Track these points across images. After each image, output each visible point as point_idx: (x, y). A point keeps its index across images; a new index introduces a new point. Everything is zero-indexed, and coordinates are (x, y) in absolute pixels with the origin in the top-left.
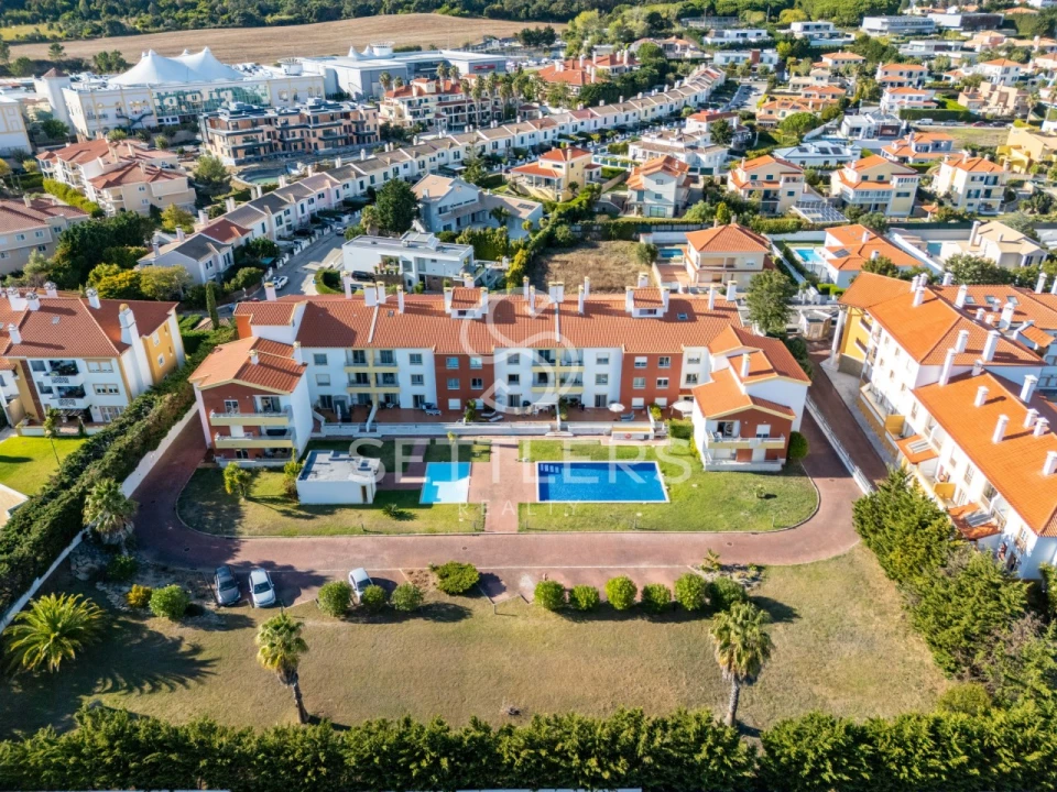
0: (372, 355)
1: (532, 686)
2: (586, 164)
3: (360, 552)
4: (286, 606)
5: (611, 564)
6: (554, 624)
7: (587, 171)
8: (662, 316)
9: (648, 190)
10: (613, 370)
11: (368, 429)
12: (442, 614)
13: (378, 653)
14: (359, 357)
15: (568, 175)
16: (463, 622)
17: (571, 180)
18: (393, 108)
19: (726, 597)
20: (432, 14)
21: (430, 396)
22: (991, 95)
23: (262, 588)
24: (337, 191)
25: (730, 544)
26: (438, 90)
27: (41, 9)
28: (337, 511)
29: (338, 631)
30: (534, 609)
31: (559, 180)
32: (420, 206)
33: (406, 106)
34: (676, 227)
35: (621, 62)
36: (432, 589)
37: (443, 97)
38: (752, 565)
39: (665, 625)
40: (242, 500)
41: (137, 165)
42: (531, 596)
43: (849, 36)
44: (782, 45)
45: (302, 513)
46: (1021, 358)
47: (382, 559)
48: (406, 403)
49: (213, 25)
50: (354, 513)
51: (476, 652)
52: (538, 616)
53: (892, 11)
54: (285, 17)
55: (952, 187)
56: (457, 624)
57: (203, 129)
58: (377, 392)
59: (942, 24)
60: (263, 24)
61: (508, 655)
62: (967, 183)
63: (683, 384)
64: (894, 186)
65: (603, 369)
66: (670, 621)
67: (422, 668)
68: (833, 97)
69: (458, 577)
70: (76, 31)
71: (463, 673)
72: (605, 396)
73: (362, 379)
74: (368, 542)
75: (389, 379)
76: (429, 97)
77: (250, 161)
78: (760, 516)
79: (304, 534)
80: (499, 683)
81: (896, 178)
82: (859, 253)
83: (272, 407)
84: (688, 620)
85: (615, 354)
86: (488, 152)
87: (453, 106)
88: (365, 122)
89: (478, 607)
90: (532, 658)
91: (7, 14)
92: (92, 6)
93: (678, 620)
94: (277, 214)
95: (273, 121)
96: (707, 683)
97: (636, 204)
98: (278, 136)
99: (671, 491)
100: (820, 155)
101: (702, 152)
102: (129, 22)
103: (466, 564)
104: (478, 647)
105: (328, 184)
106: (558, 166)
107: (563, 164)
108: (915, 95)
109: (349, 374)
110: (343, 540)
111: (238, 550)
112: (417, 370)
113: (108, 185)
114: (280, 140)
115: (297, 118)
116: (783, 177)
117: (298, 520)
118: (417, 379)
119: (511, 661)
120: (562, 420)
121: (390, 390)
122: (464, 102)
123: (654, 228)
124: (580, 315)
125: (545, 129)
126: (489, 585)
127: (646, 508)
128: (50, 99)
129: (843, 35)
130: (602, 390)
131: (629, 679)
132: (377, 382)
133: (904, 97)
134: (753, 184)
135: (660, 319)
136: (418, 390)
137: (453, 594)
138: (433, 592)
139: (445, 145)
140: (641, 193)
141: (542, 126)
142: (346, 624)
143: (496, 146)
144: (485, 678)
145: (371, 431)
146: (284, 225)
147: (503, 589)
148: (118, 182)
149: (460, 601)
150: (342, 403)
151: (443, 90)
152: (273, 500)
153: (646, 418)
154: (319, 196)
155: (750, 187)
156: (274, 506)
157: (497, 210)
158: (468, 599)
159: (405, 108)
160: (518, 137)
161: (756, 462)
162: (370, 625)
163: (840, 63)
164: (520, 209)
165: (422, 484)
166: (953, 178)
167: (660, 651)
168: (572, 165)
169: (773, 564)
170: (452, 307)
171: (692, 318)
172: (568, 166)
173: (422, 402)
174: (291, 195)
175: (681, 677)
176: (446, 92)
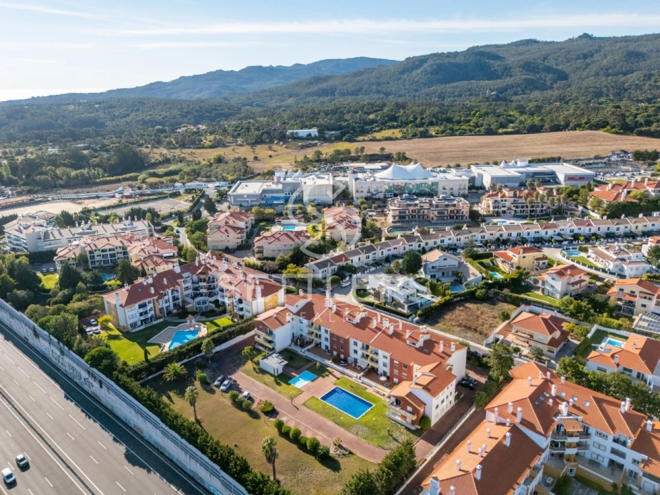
0: (315, 325)
2: (536, 257)
6: (274, 433)
8: (418, 347)
9: (548, 282)
11: (303, 351)
12: (253, 415)
13: (227, 415)
15: (519, 262)
16: (255, 420)
20: (597, 132)
23: (225, 385)
24: (404, 247)
26: (515, 196)
29: (227, 405)
31: (512, 263)
33: (492, 203)
34: (544, 306)
36: (259, 407)
37: (516, 199)
38: (350, 451)
40: (250, 360)
45: (258, 370)
46: (538, 429)
49: (470, 133)
50: (269, 377)
51: (247, 428)
52: (273, 429)
56: (253, 420)
61: (253, 433)
65: (385, 360)
67: (231, 424)
72: (386, 372)
75: (318, 336)
76: (508, 199)
77: (398, 222)
79: (252, 377)
82: (613, 354)
83: (271, 333)
87: (521, 205)
88: (461, 210)
89: (263, 418)
94: (367, 255)
99: (364, 417)
101: (626, 264)
102: (432, 131)
104: (249, 427)
106: (515, 256)
107: (517, 256)
110: (258, 383)
112: (326, 336)
116: (639, 295)
117: (255, 372)
118: (327, 339)
119: (251, 435)
120: (362, 375)
123: (532, 303)
124: (388, 336)
126: (274, 414)
127: (347, 417)
130: (385, 369)
132: (314, 335)
136: (327, 343)
137: (262, 411)
140: (544, 282)
141: (545, 228)
147: (275, 418)
149: (261, 414)
151: (518, 196)
154: (395, 248)
155: (615, 295)
156: (253, 365)
157: (457, 273)
158: (264, 415)
161: (408, 423)
164: (471, 276)
165: (295, 376)
168: (524, 257)
169: (359, 455)
170: (347, 316)
171: (429, 353)
172: (520, 257)
173: (328, 348)
174: (379, 247)
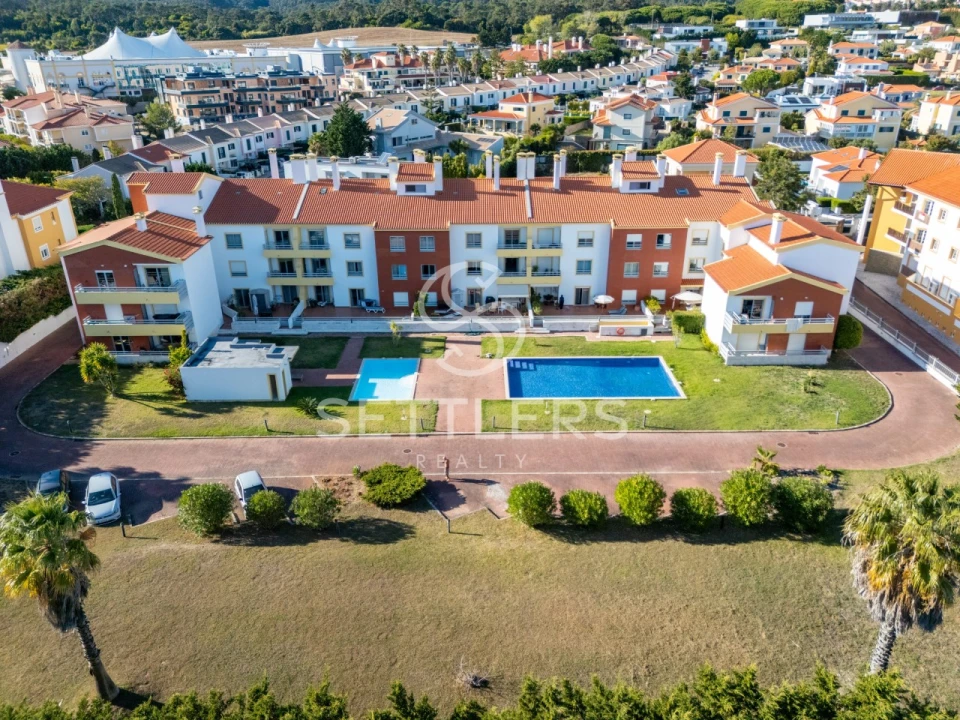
0: (298, 235)
1: (510, 640)
2: (547, 110)
3: (258, 456)
4: (134, 524)
5: (617, 469)
6: (540, 546)
7: (549, 117)
8: (657, 191)
9: (615, 126)
10: (598, 255)
11: (291, 325)
12: (368, 534)
13: (260, 587)
14: (282, 238)
15: (529, 118)
16: (400, 545)
17: (532, 123)
18: (353, 80)
19: (806, 504)
20: (396, 28)
21: (372, 292)
22: (947, 64)
23: (102, 497)
24: (288, 132)
25: (783, 445)
26: (398, 64)
27: (35, 28)
28: (236, 409)
29: (203, 557)
30: (507, 526)
31: (520, 123)
32: (373, 137)
33: (365, 77)
35: (577, 47)
36: (356, 500)
37: (402, 70)
38: (822, 469)
39: (713, 548)
40: (110, 398)
41: (83, 111)
42: (502, 508)
43: (793, 31)
44: (730, 35)
45: (188, 411)
47: (289, 464)
48: (341, 298)
50: (259, 411)
51: (418, 587)
52: (514, 536)
53: (830, 10)
54: (259, 32)
55: (935, 125)
56: (391, 546)
57: (160, 91)
58: (305, 284)
59: (880, 21)
60: (240, 38)
61: (469, 590)
62: (952, 119)
63: (686, 274)
64: (877, 120)
65: (586, 254)
66: (720, 543)
67: (328, 611)
68: (789, 68)
69: (394, 483)
70: (65, 43)
71: (396, 618)
72: (588, 290)
73: (286, 267)
74: (272, 444)
75: (321, 265)
76: (388, 69)
78: (815, 413)
79: (185, 435)
80: (454, 634)
81: (878, 112)
82: (860, 166)
83: (160, 278)
84: (746, 540)
85: (600, 232)
86: (447, 108)
87: (412, 79)
88: (323, 87)
89: (422, 524)
90: (508, 595)
91: (4, 32)
92: (83, 26)
93: (732, 540)
94: (220, 145)
95: (231, 84)
96: (801, 637)
97: (602, 142)
98: (235, 99)
99: (687, 386)
100: (789, 104)
101: (666, 102)
103: (407, 466)
104: (422, 579)
105: (278, 124)
106: (519, 109)
107: (525, 107)
108: (871, 64)
109: (270, 260)
110: (238, 442)
111: (86, 454)
112: (354, 255)
113: (48, 126)
114: (237, 103)
115: (255, 81)
116: (758, 112)
117: (181, 419)
118: (355, 268)
119: (475, 599)
120: (535, 314)
121: (322, 281)
122: (423, 76)
124: (556, 191)
125: (504, 90)
126: (441, 496)
127: (656, 405)
128: (14, 72)
129: (787, 31)
130: (584, 281)
131: (669, 628)
132: (305, 271)
133: (860, 67)
134: (726, 120)
135: (655, 194)
136: (356, 282)
137: (386, 506)
138: (356, 504)
139: (402, 99)
140: (608, 128)
141: (501, 87)
142: (220, 548)
143: (454, 102)
144: (432, 626)
145: (295, 327)
146: (228, 159)
147: (462, 501)
148: (59, 124)
149: (397, 516)
150: (261, 297)
151: (402, 64)
152: (153, 398)
153: (641, 313)
154: (268, 135)
155: (722, 123)
156: (152, 404)
157: (455, 142)
158: (409, 514)
159: (364, 79)
160: (476, 95)
161: (794, 354)
162: (256, 549)
163: (788, 48)
164: (480, 143)
165: (354, 380)
166: (936, 115)
167: (712, 585)
168: (534, 109)
169: (851, 468)
170: (398, 180)
171: (695, 192)
172: (529, 108)
173: (361, 297)
174: (237, 130)
175: (757, 626)
176: (405, 66)
